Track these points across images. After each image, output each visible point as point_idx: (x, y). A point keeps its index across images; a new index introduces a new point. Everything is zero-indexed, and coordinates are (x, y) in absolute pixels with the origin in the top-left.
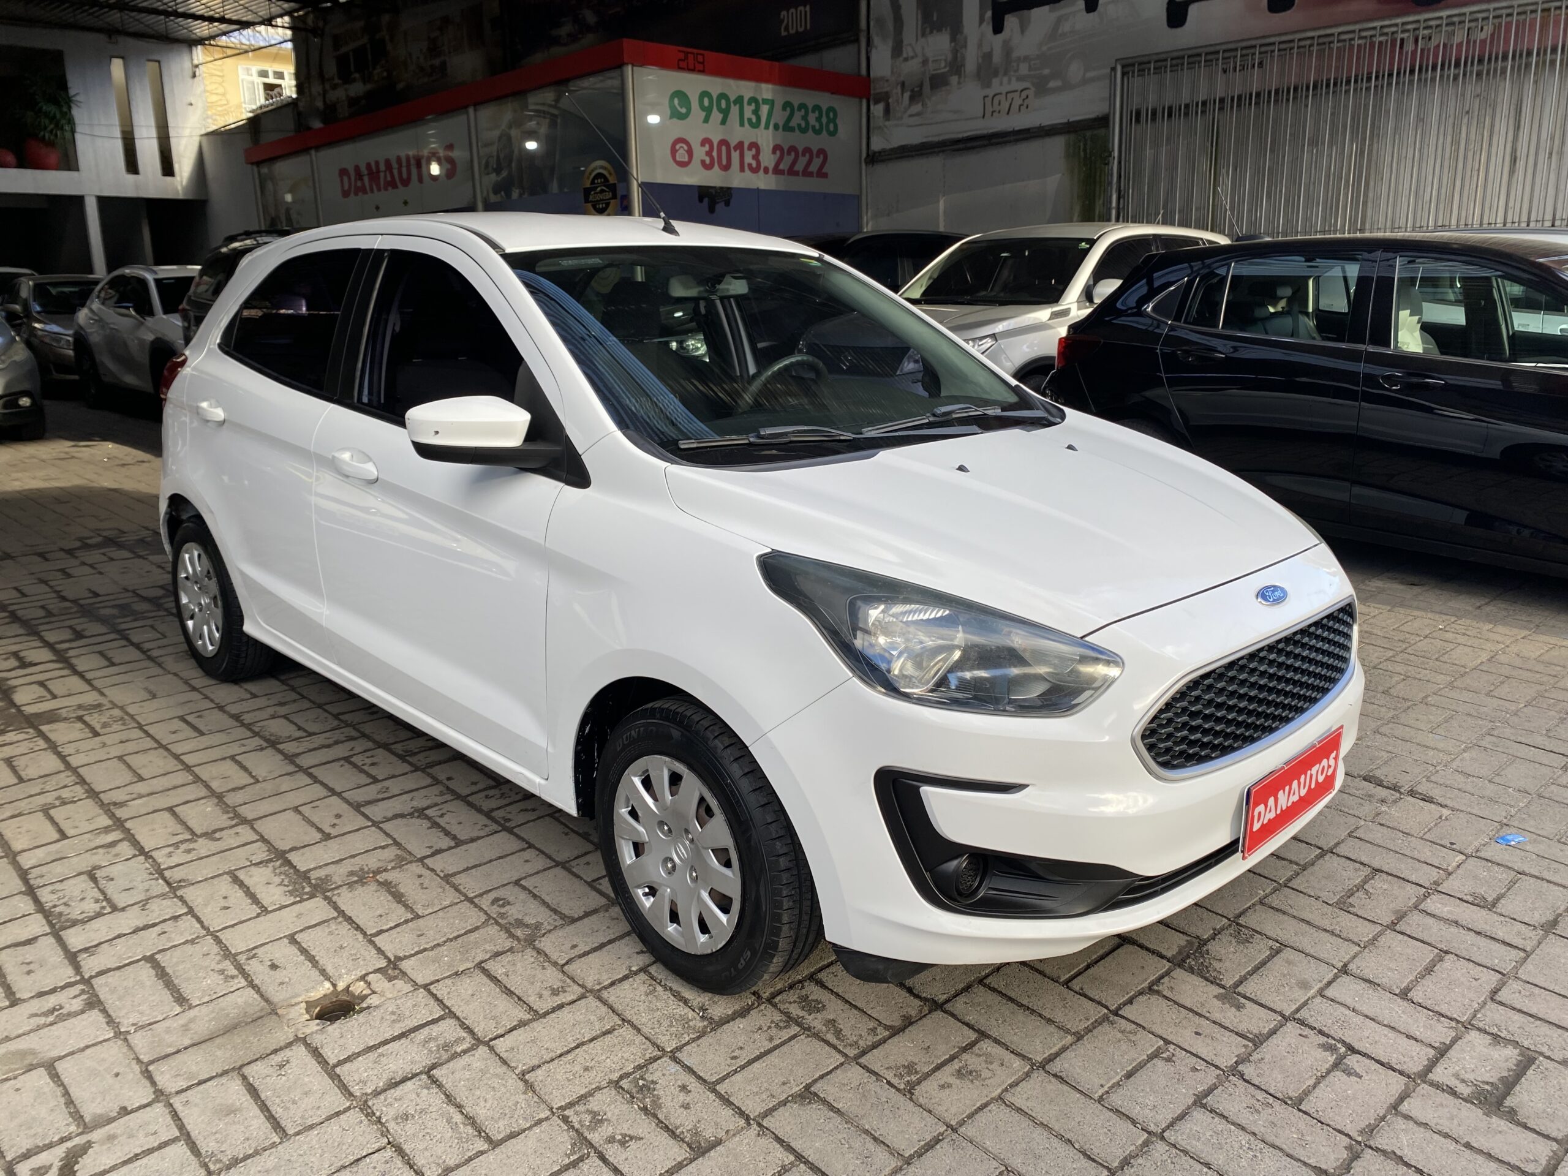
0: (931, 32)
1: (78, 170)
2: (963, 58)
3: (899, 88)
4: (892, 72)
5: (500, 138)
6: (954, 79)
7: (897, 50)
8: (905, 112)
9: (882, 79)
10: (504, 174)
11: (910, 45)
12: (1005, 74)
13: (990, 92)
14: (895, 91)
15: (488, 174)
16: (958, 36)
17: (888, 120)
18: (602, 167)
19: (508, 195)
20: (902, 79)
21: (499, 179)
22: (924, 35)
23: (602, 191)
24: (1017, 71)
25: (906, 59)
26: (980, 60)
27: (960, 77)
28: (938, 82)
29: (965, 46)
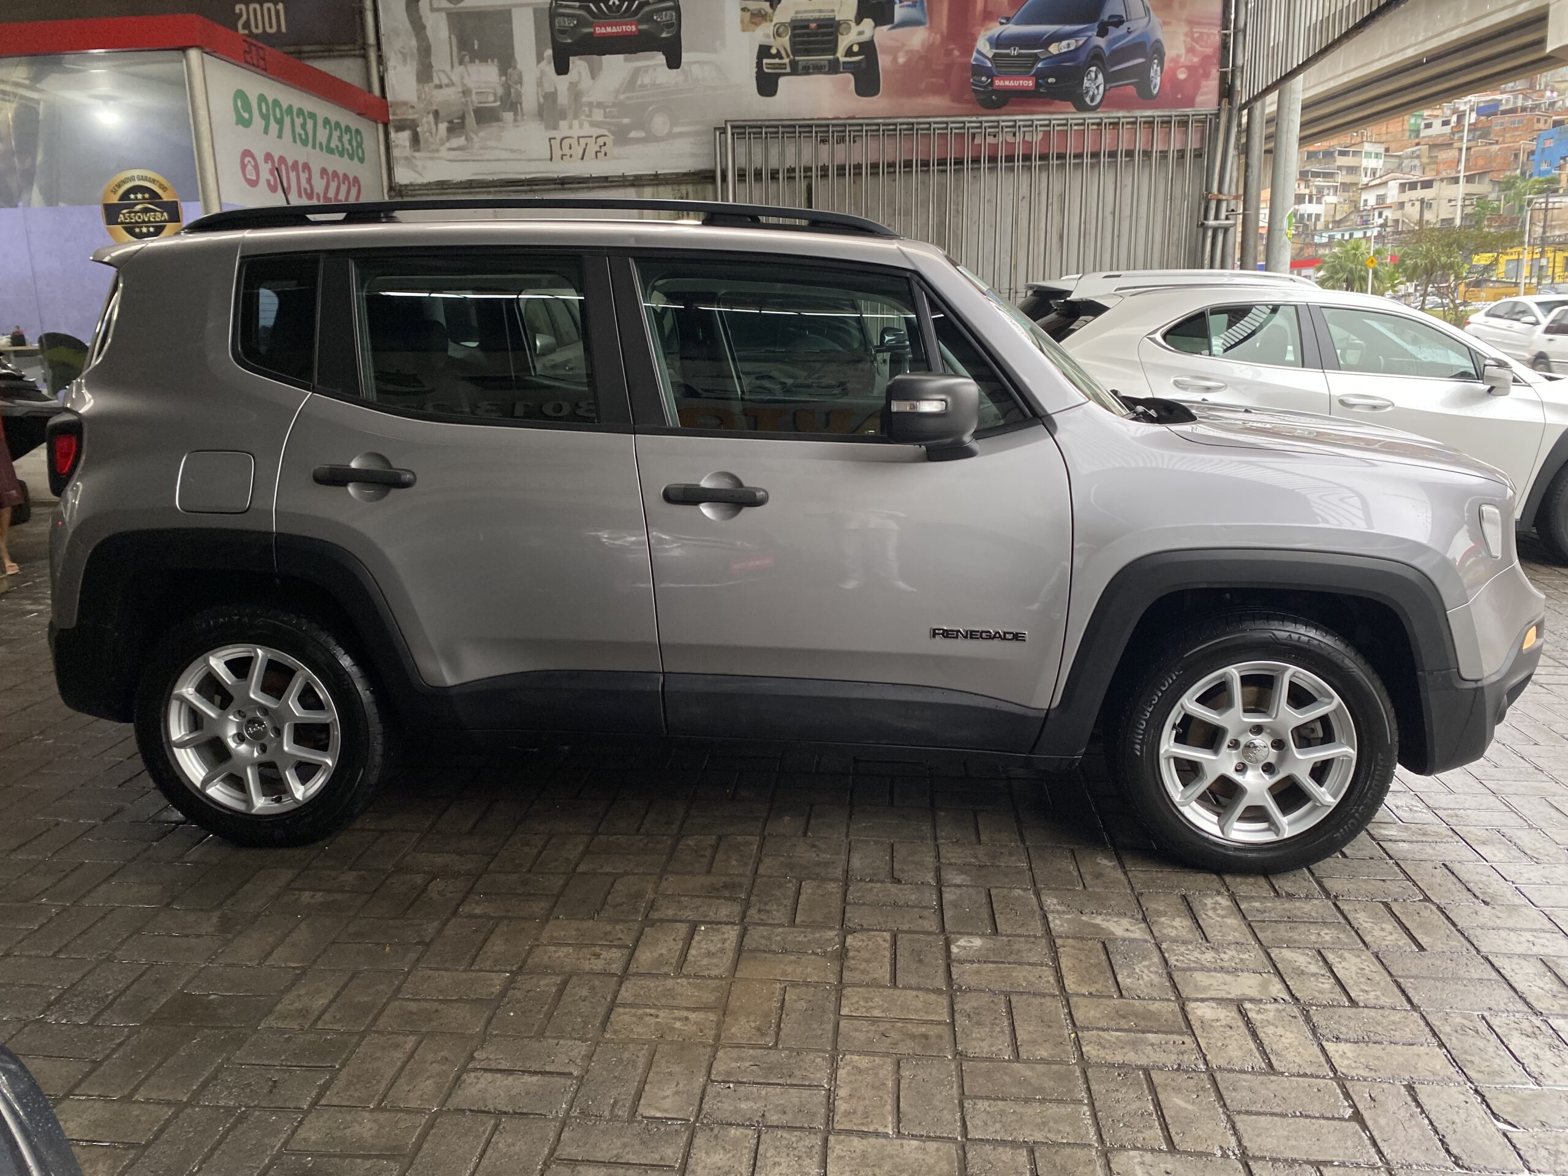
0: (472, 61)
2: (519, 95)
3: (431, 117)
4: (419, 98)
6: (508, 116)
7: (425, 74)
8: (442, 143)
9: (405, 104)
11: (444, 71)
12: (576, 117)
13: (558, 135)
14: (425, 120)
16: (510, 70)
17: (418, 150)
18: (144, 178)
20: (435, 107)
22: (461, 62)
24: (590, 116)
25: (440, 87)
26: (541, 100)
27: (516, 114)
28: (485, 116)
29: (521, 83)
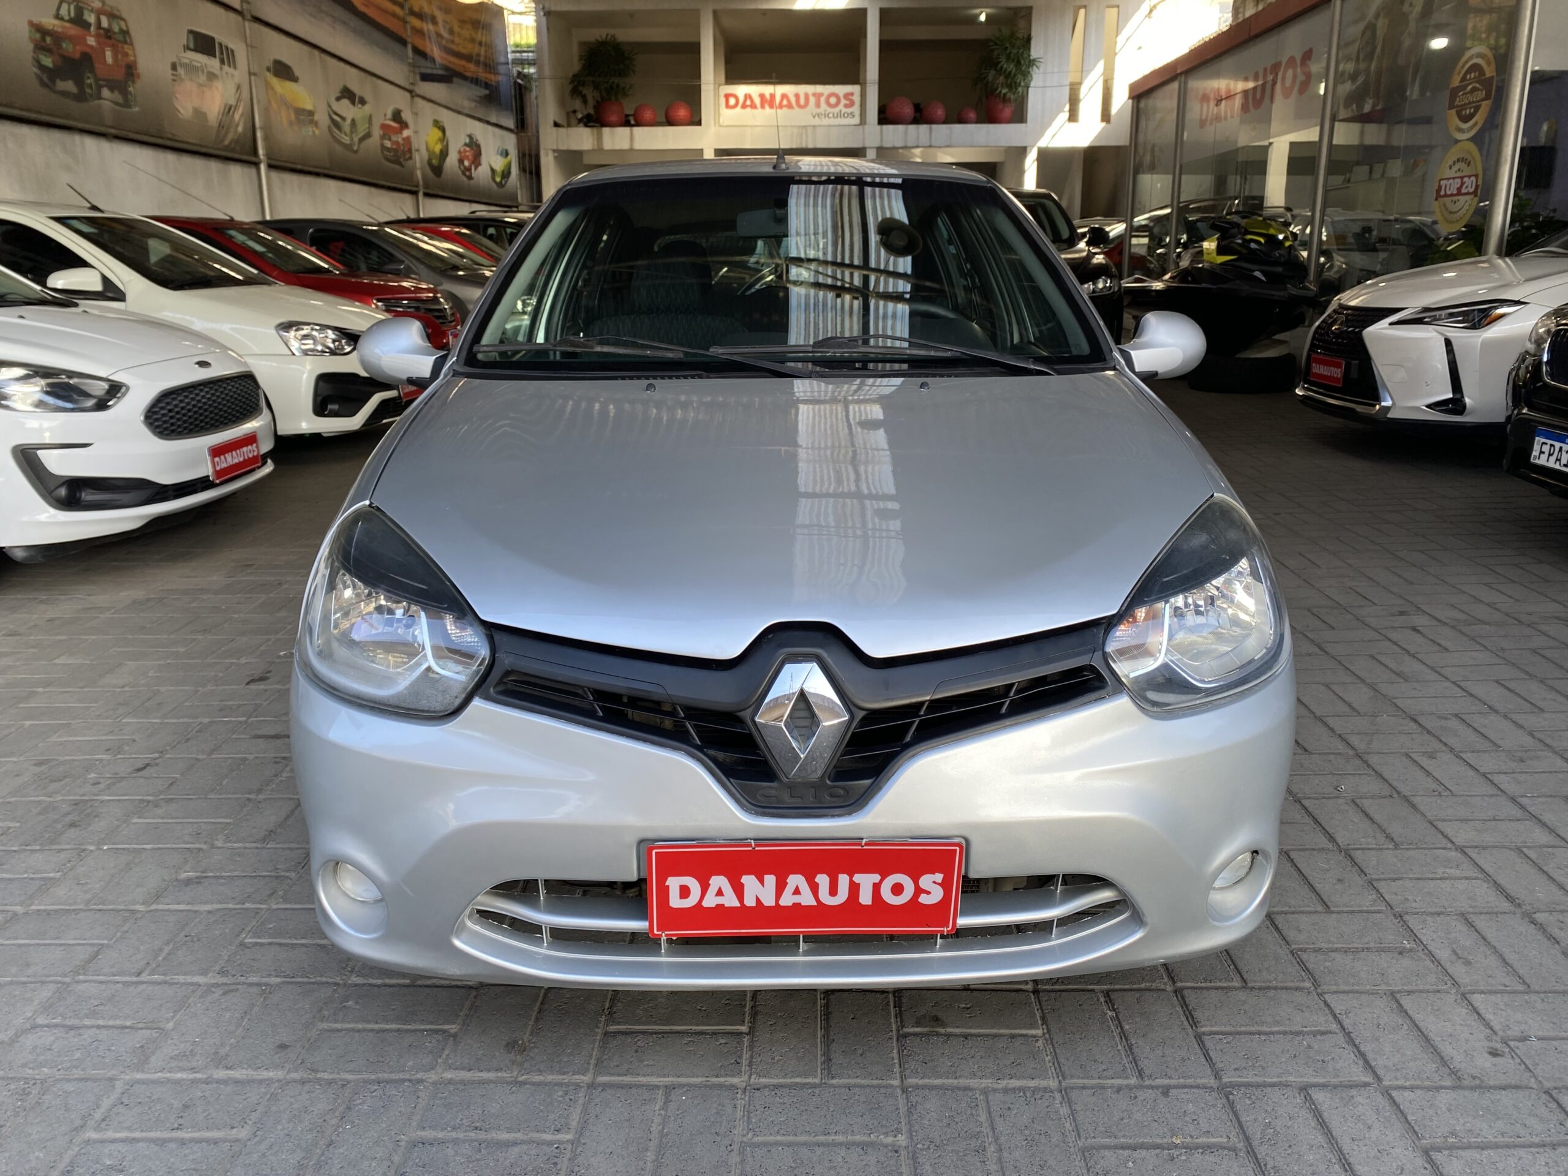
1: (1026, 122)
5: (1364, 33)
10: (1361, 80)
15: (1342, 83)
18: (1479, 55)
19: (1360, 106)
21: (1354, 87)
23: (1474, 89)
